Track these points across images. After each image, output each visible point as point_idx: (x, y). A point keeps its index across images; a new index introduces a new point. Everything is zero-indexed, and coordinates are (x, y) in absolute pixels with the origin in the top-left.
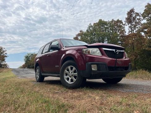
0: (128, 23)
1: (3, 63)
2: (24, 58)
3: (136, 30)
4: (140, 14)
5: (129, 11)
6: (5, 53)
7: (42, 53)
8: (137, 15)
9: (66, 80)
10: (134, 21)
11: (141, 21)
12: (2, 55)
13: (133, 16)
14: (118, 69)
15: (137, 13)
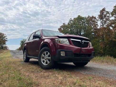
0: (100, 19)
1: (4, 46)
2: (20, 42)
3: (106, 25)
4: (110, 13)
5: (101, 10)
6: (5, 38)
7: (29, 40)
8: (108, 13)
9: (42, 62)
10: (104, 18)
11: (110, 18)
12: (3, 39)
13: (105, 14)
14: (82, 55)
15: (107, 12)
